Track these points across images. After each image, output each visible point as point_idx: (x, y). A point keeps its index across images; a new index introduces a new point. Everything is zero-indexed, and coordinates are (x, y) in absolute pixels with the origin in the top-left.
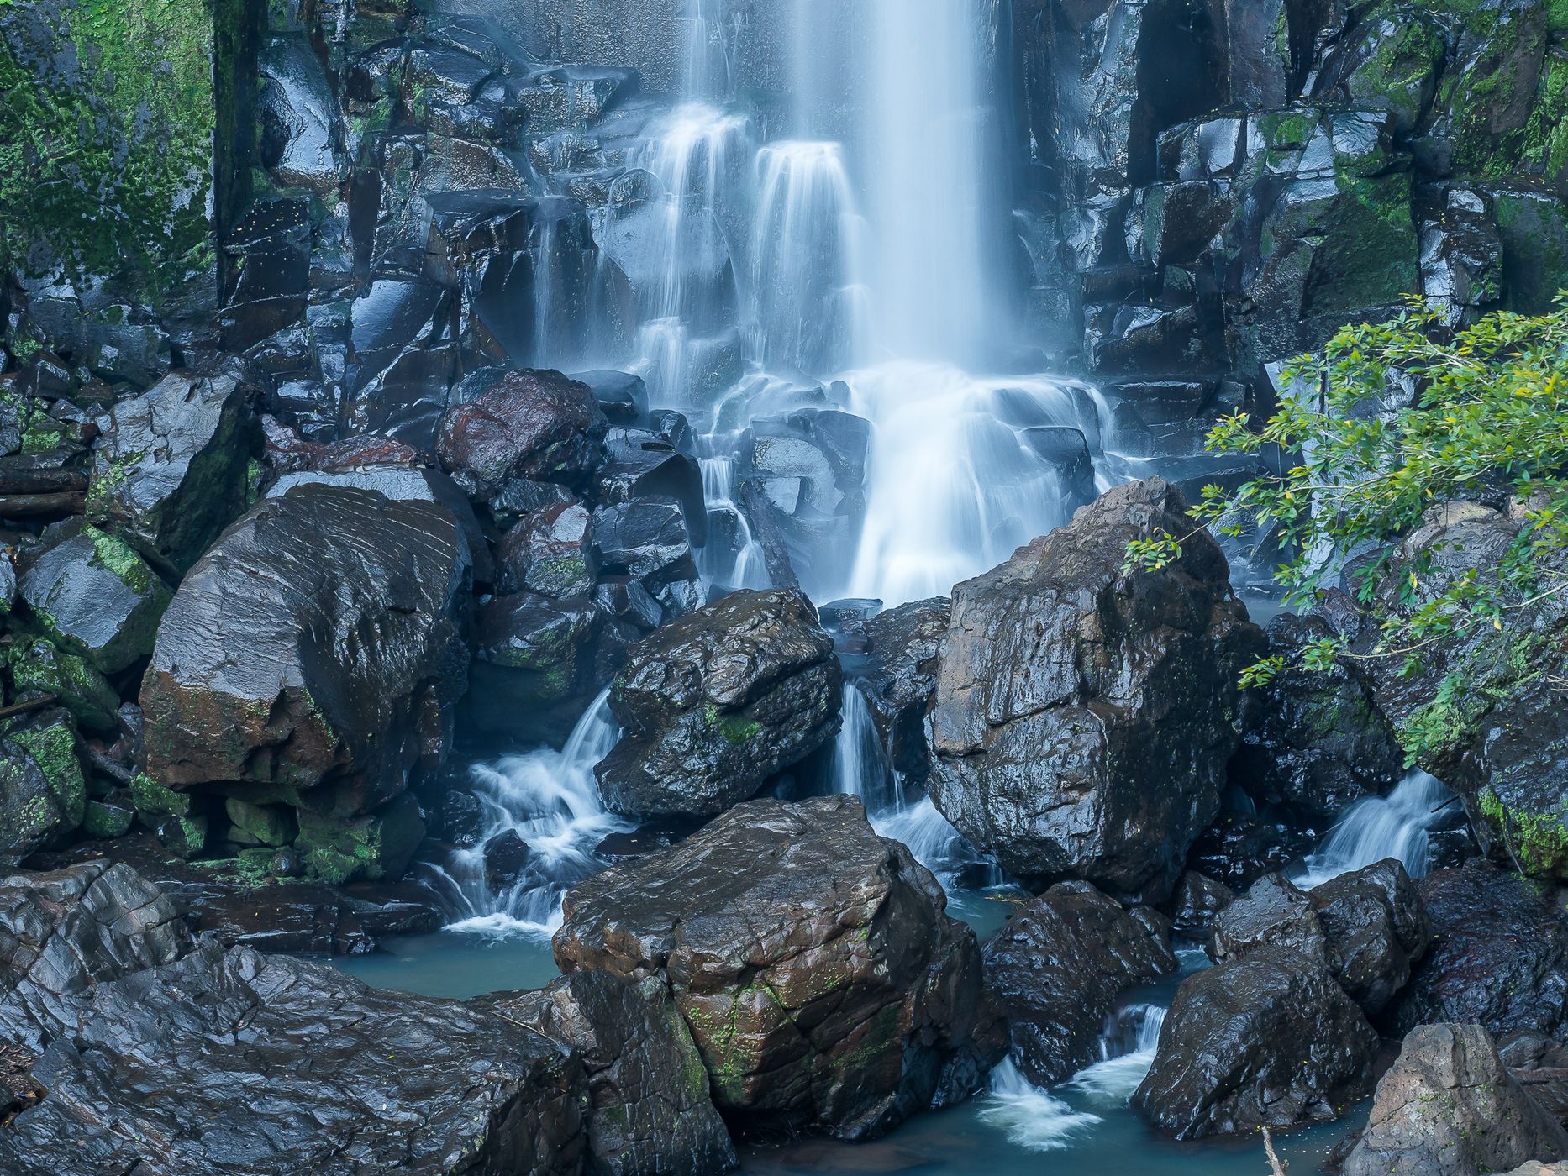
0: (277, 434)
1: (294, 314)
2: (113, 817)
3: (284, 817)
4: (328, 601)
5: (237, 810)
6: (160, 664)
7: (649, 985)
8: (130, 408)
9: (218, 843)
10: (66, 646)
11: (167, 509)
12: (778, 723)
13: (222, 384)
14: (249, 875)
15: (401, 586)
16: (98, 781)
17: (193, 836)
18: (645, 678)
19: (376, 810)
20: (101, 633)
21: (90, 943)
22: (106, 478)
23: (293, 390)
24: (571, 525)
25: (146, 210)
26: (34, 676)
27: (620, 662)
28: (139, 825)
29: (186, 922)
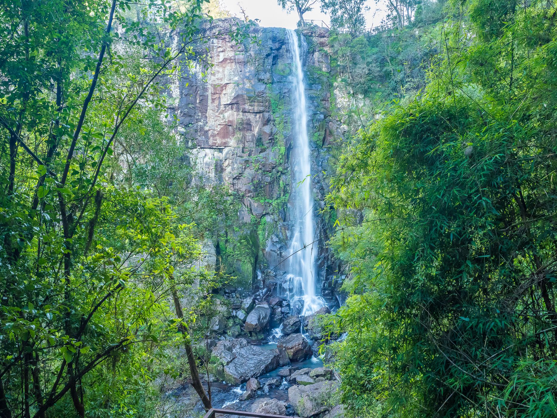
0: (256, 301)
1: (258, 291)
2: (243, 333)
3: (256, 334)
4: (260, 316)
5: (253, 333)
6: (247, 321)
7: (284, 349)
8: (245, 300)
9: (251, 336)
10: (240, 319)
11: (248, 308)
12: (296, 326)
13: (252, 298)
14: (254, 338)
15: (266, 315)
16: (242, 330)
17: (249, 335)
18: (285, 322)
19: (263, 333)
20: (242, 318)
21: (241, 345)
22: (243, 305)
23: (258, 297)
24: (280, 309)
25: (247, 282)
26: (237, 322)
27: (283, 321)
28: (245, 334)
29: (248, 343)
